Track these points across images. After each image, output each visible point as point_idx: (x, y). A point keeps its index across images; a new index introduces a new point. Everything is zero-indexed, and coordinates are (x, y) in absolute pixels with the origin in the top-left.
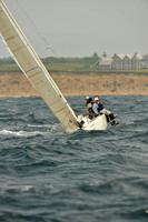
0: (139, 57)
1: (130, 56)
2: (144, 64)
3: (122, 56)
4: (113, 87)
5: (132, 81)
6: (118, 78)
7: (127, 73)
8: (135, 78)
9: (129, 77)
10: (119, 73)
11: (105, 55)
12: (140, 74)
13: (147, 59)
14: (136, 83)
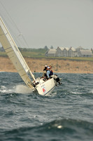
0: (73, 49)
1: (68, 49)
2: (76, 54)
3: (62, 49)
4: (56, 68)
5: (68, 65)
6: (59, 63)
7: (65, 60)
8: (70, 63)
11: (52, 48)
12: (73, 60)
13: (78, 51)
14: (71, 65)
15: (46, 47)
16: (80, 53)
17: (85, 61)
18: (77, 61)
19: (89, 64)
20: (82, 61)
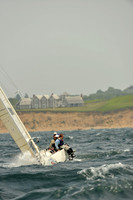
0: (56, 97)
1: (47, 97)
2: (60, 103)
3: (40, 97)
4: (32, 125)
5: (50, 119)
6: (37, 117)
7: (45, 112)
8: (53, 116)
9: (46, 115)
10: (37, 112)
12: (56, 112)
13: (62, 98)
14: (53, 120)
15: (18, 96)
16: (65, 101)
17: (73, 112)
18: (62, 112)
19: (79, 116)
20: (69, 112)
